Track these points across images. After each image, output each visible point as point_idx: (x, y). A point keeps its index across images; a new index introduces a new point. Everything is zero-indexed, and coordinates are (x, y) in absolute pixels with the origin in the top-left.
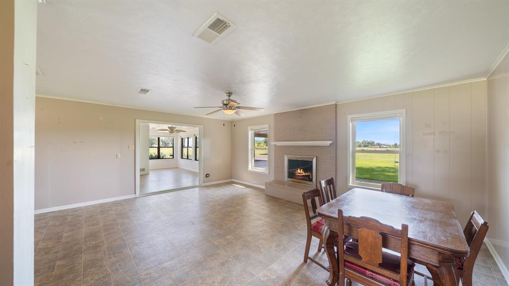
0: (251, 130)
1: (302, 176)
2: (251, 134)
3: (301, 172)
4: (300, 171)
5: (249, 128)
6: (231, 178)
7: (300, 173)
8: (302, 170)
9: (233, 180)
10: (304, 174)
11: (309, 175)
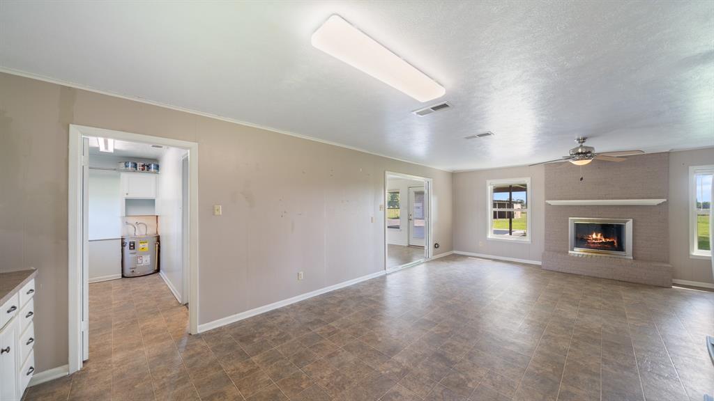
0: (490, 184)
1: (600, 243)
2: (490, 189)
3: (599, 236)
4: (597, 235)
5: (488, 182)
6: (452, 249)
7: (596, 239)
8: (599, 235)
9: (455, 252)
10: (604, 240)
11: (613, 242)
